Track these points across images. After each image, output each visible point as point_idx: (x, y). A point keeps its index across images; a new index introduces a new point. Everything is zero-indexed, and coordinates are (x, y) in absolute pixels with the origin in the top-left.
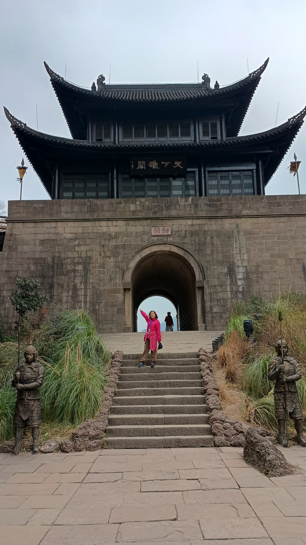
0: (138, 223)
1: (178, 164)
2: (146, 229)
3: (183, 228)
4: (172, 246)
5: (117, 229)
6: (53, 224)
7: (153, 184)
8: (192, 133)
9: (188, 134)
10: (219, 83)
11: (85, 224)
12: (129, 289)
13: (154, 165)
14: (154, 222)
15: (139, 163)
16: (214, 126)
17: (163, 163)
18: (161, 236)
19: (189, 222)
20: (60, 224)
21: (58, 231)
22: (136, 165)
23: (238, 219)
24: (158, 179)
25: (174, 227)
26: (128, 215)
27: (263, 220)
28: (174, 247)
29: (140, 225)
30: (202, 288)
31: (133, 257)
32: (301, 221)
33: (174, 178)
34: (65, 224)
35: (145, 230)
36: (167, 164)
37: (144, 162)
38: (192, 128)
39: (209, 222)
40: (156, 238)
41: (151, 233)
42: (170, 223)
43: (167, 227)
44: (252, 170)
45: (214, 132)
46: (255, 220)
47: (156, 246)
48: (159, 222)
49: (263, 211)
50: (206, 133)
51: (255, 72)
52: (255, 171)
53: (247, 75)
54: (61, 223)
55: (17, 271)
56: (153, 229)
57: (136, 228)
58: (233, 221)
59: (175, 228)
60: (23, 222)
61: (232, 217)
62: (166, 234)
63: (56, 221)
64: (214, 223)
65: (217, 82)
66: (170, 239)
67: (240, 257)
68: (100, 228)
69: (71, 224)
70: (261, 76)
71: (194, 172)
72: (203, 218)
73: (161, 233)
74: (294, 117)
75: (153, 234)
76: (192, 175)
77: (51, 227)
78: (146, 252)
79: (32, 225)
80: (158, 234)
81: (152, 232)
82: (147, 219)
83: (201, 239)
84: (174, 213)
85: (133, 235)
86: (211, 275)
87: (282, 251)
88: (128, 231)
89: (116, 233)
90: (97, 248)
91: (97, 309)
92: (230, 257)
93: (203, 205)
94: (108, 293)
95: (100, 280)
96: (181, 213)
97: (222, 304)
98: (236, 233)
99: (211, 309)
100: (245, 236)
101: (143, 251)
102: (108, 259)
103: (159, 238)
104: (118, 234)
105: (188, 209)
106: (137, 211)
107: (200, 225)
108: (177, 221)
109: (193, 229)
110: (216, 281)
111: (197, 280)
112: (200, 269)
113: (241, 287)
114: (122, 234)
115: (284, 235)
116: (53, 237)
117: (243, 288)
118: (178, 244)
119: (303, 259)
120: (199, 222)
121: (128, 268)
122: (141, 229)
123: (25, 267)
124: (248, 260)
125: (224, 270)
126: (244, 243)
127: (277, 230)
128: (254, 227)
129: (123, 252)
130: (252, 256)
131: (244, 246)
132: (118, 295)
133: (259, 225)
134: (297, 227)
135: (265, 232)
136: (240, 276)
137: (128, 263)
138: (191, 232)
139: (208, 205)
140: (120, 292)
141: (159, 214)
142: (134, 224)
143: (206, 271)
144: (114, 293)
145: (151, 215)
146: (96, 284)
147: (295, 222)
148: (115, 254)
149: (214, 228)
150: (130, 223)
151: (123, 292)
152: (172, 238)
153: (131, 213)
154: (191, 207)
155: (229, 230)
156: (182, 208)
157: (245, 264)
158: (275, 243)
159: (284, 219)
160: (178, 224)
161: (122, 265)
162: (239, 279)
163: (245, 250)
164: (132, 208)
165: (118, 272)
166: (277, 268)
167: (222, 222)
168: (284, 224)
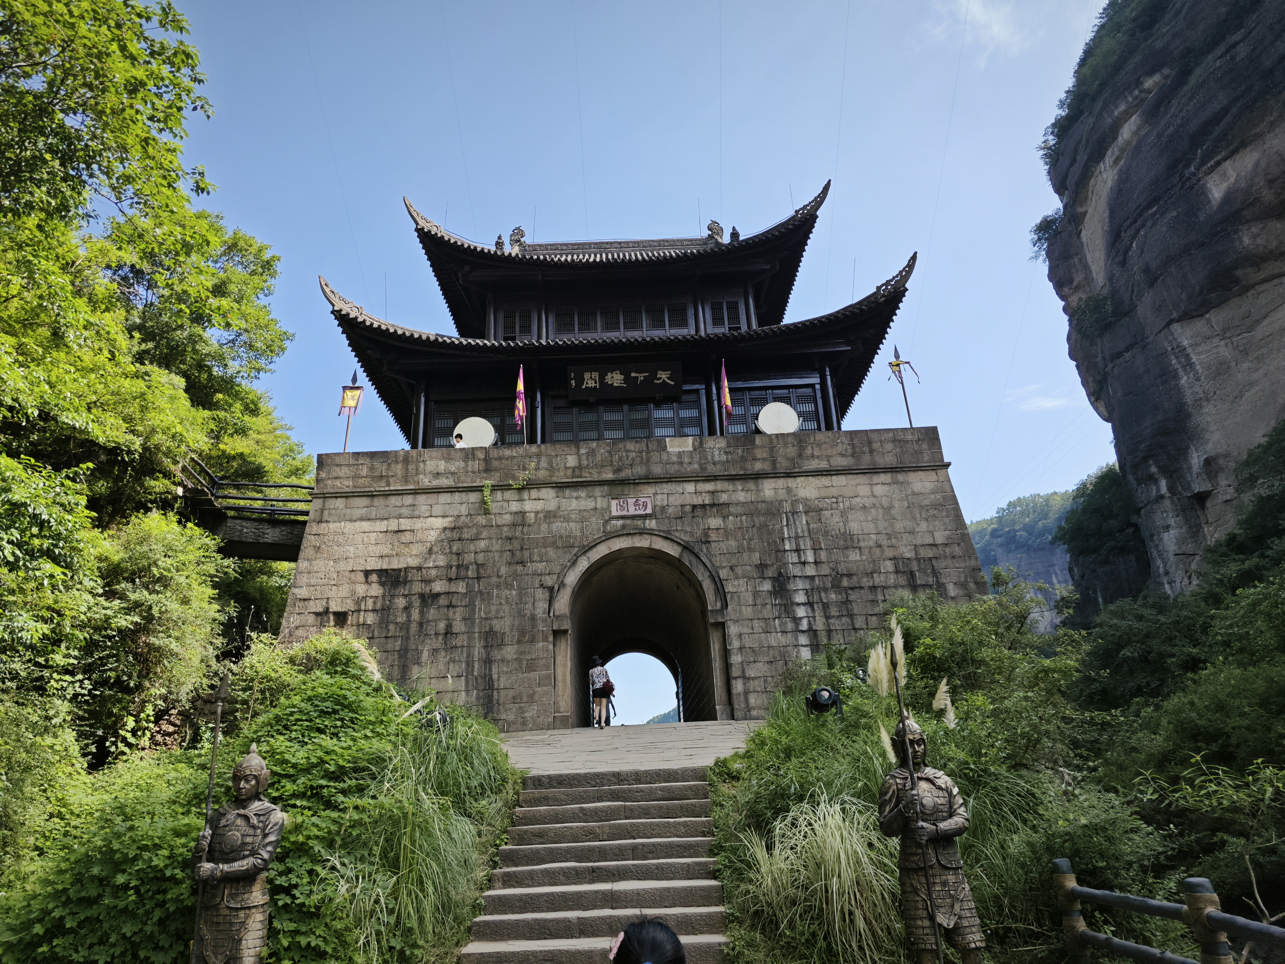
0: (582, 493)
1: (663, 376)
2: (601, 503)
3: (676, 500)
4: (654, 538)
5: (539, 506)
6: (409, 500)
7: (616, 417)
8: (692, 321)
9: (683, 323)
10: (738, 229)
12: (565, 632)
13: (616, 379)
14: (617, 490)
15: (587, 376)
16: (733, 309)
17: (633, 375)
18: (633, 517)
19: (690, 487)
20: (421, 499)
21: (417, 513)
22: (580, 380)
23: (790, 480)
24: (626, 407)
25: (659, 497)
26: (561, 477)
27: (842, 480)
28: (659, 539)
29: (589, 497)
30: (721, 626)
31: (574, 563)
32: (921, 480)
33: (658, 404)
34: (432, 498)
35: (599, 506)
36: (641, 377)
37: (596, 375)
38: (691, 312)
39: (731, 487)
40: (620, 522)
41: (610, 512)
42: (649, 490)
43: (643, 500)
44: (812, 386)
45: (735, 318)
46: (824, 481)
47: (622, 539)
48: (627, 489)
49: (840, 462)
50: (718, 320)
51: (805, 207)
52: (818, 387)
53: (791, 213)
54: (424, 496)
55: (328, 599)
56: (614, 503)
57: (580, 502)
58: (781, 483)
59: (661, 500)
60: (347, 496)
61: (776, 475)
62: (641, 512)
63: (415, 492)
64: (740, 488)
65: (734, 228)
66: (652, 524)
67: (799, 557)
68: (505, 504)
69: (445, 498)
70: (818, 213)
71: (697, 391)
72: (714, 478)
73: (632, 511)
74: (887, 283)
75: (614, 513)
76: (693, 397)
77: (403, 506)
78: (602, 551)
79: (365, 501)
80: (625, 513)
81: (614, 508)
82: (601, 483)
83: (715, 522)
84: (657, 470)
85: (573, 516)
86: (739, 597)
87: (885, 543)
88: (563, 508)
89: (537, 513)
90: (497, 546)
91: (495, 677)
92: (777, 557)
93: (717, 453)
94: (519, 642)
95: (502, 614)
96: (673, 469)
97: (766, 659)
98: (787, 507)
99: (743, 671)
100: (806, 513)
101: (594, 550)
102: (519, 568)
103: (628, 522)
104: (541, 515)
105: (686, 460)
106: (580, 467)
107: (713, 493)
108: (664, 486)
109: (698, 501)
110: (750, 609)
111: (710, 608)
112: (716, 584)
113: (805, 622)
114: (550, 516)
115: (888, 510)
116: (405, 524)
117: (809, 623)
118: (668, 532)
119: (930, 559)
120: (710, 486)
121: (562, 585)
122: (590, 504)
123: (344, 591)
124: (816, 563)
125: (767, 586)
126: (805, 528)
127: (873, 500)
128: (823, 495)
129: (551, 553)
130: (823, 555)
131: (806, 534)
132: (541, 644)
133: (834, 492)
134: (914, 494)
135: (847, 504)
136: (800, 598)
137: (562, 576)
138: (694, 507)
139: (726, 453)
140: (545, 639)
141: (627, 473)
142: (574, 494)
143: (729, 588)
144: (532, 640)
145: (609, 476)
146: (494, 622)
147: (908, 483)
148: (536, 558)
149: (742, 499)
150: (567, 492)
151: (551, 638)
152: (654, 522)
153: (569, 472)
154: (692, 457)
155: (772, 503)
156: (675, 459)
157: (810, 571)
158: (870, 527)
159: (885, 478)
160: (665, 491)
161: (549, 581)
162: (798, 604)
163: (809, 543)
164: (572, 461)
165: (542, 595)
166: (878, 580)
167: (757, 486)
168: (886, 488)
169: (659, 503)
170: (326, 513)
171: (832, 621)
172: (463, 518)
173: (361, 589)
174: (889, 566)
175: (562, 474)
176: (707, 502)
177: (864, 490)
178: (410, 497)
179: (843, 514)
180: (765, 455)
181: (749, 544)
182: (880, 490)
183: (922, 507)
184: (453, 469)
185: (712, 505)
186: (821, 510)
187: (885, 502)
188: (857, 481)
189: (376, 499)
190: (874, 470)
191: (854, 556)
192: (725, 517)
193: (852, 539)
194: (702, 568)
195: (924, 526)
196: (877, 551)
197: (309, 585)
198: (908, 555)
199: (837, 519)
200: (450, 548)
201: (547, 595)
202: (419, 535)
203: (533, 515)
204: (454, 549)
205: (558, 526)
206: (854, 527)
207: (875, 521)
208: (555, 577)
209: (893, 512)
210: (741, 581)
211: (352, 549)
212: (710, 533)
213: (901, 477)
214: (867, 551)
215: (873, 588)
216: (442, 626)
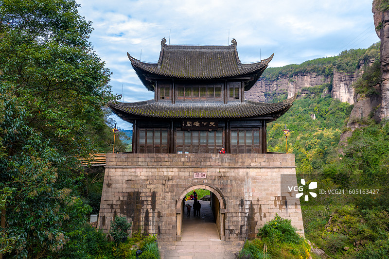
0: (186, 170)
3: (214, 174)
4: (206, 186)
5: (173, 174)
6: (134, 170)
8: (223, 95)
9: (220, 95)
11: (153, 170)
12: (180, 214)
13: (197, 124)
14: (196, 170)
16: (237, 90)
17: (202, 123)
18: (200, 179)
19: (218, 170)
20: (138, 170)
21: (137, 175)
23: (248, 169)
24: (200, 132)
25: (208, 173)
26: (180, 164)
27: (263, 170)
28: (208, 187)
29: (187, 172)
30: (224, 214)
31: (182, 192)
32: (287, 171)
33: (210, 132)
34: (141, 170)
35: (191, 175)
36: (205, 124)
39: (230, 171)
40: (197, 180)
42: (206, 170)
43: (204, 173)
45: (237, 94)
46: (258, 170)
47: (197, 186)
48: (199, 170)
49: (263, 164)
50: (231, 95)
51: (265, 60)
52: (261, 128)
53: (260, 61)
55: (112, 200)
56: (195, 174)
57: (185, 173)
58: (245, 170)
59: (209, 174)
61: (244, 168)
62: (203, 178)
63: (136, 168)
64: (233, 171)
66: (206, 181)
67: (248, 194)
68: (163, 173)
69: (145, 170)
72: (225, 168)
73: (200, 177)
75: (195, 178)
79: (120, 170)
80: (198, 177)
81: (195, 176)
82: (191, 168)
83: (224, 182)
84: (208, 164)
85: (183, 178)
86: (230, 206)
88: (180, 175)
91: (160, 226)
92: (242, 194)
93: (227, 159)
95: (162, 208)
96: (213, 164)
98: (246, 178)
99: (229, 228)
100: (252, 180)
101: (189, 189)
104: (173, 177)
105: (217, 161)
106: (185, 162)
107: (224, 172)
108: (210, 169)
109: (220, 175)
111: (221, 207)
112: (223, 201)
113: (247, 214)
114: (176, 177)
116: (133, 178)
117: (249, 215)
118: (210, 184)
120: (224, 170)
121: (179, 199)
122: (188, 174)
123: (117, 198)
124: (253, 196)
125: (238, 203)
127: (272, 177)
128: (257, 175)
129: (176, 189)
130: (255, 194)
132: (173, 217)
133: (261, 173)
135: (264, 178)
136: (247, 207)
137: (179, 196)
138: (219, 177)
139: (229, 159)
140: (174, 215)
142: (183, 171)
143: (227, 202)
144: (170, 216)
146: (160, 210)
148: (172, 191)
149: (233, 175)
150: (181, 170)
151: (176, 215)
153: (182, 163)
154: (219, 160)
155: (242, 176)
156: (214, 160)
157: (251, 199)
159: (277, 170)
160: (210, 171)
162: (246, 209)
163: (251, 190)
164: (183, 160)
166: (270, 202)
167: (238, 171)
169: (208, 175)
170: (110, 173)
171: (255, 214)
172: (150, 177)
173: (121, 198)
176: (222, 175)
177: (269, 174)
179: (263, 181)
180: (241, 161)
181: (234, 189)
182: (274, 174)
185: (224, 176)
186: (256, 180)
188: (268, 171)
189: (124, 169)
190: (274, 168)
192: (227, 180)
194: (219, 196)
197: (107, 196)
198: (279, 195)
201: (175, 202)
202: (137, 182)
203: (171, 177)
205: (178, 181)
208: (177, 197)
211: (118, 185)
212: (223, 185)
213: (281, 170)
215: (268, 205)
216: (145, 210)
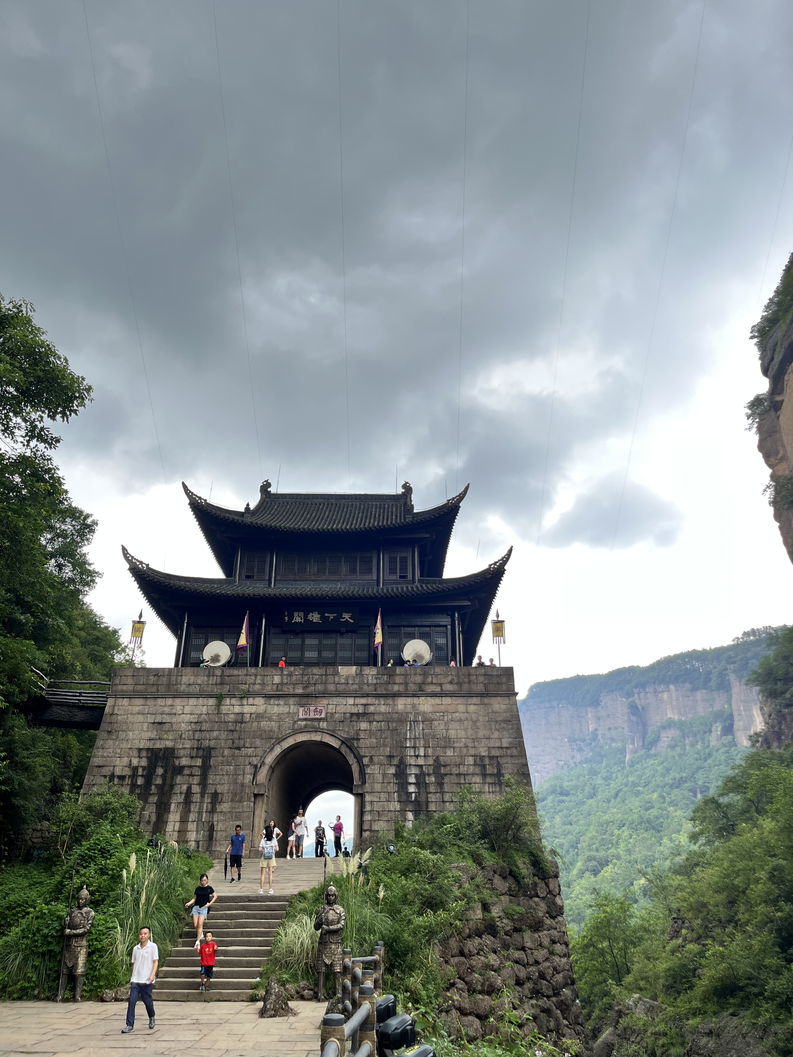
0: (282, 701)
1: (346, 616)
2: (293, 709)
3: (341, 709)
4: (324, 734)
5: (253, 709)
6: (169, 701)
7: (315, 642)
8: (375, 570)
12: (262, 795)
13: (315, 617)
14: (304, 701)
15: (296, 614)
16: (404, 561)
17: (326, 615)
18: (312, 720)
19: (351, 701)
20: (178, 701)
21: (174, 711)
22: (291, 617)
23: (415, 699)
24: (321, 636)
25: (330, 707)
26: (269, 689)
27: (447, 701)
28: (328, 736)
29: (285, 704)
30: (361, 796)
31: (272, 749)
32: (499, 703)
33: (342, 635)
34: (185, 701)
35: (291, 711)
36: (332, 616)
37: (302, 614)
38: (375, 563)
39: (377, 702)
40: (304, 723)
41: (298, 715)
42: (325, 701)
43: (320, 708)
44: (445, 627)
45: (403, 570)
46: (437, 700)
47: (304, 734)
48: (310, 700)
49: (448, 687)
50: (392, 571)
51: (454, 498)
52: (449, 627)
53: (445, 501)
54: (180, 699)
55: (114, 766)
56: (301, 709)
57: (280, 708)
58: (409, 700)
59: (331, 709)
61: (407, 695)
62: (318, 717)
63: (174, 696)
64: (383, 702)
66: (324, 725)
67: (415, 752)
68: (231, 707)
69: (193, 701)
70: (461, 504)
71: (369, 627)
72: (367, 696)
73: (312, 716)
74: (495, 564)
75: (301, 716)
76: (366, 630)
77: (165, 705)
78: (290, 742)
79: (141, 701)
80: (307, 716)
81: (301, 713)
82: (294, 696)
83: (364, 725)
84: (331, 688)
85: (274, 718)
86: (374, 777)
87: (470, 745)
88: (268, 712)
89: (251, 714)
90: (223, 735)
91: (215, 823)
92: (401, 751)
93: (370, 678)
94: (232, 801)
95: (223, 782)
96: (341, 688)
97: (386, 819)
98: (412, 717)
99: (371, 826)
100: (423, 722)
101: (285, 741)
102: (237, 751)
103: (309, 723)
104: (253, 716)
105: (350, 682)
106: (282, 684)
107: (365, 705)
108: (335, 699)
109: (355, 710)
110: (379, 785)
111: (355, 783)
112: (360, 767)
113: (413, 795)
114: (259, 717)
115: (475, 722)
116: (167, 719)
117: (416, 797)
118: (334, 731)
119: (497, 757)
120: (363, 701)
121: (263, 763)
122: (286, 709)
123: (126, 760)
124: (425, 756)
125: (392, 770)
126: (421, 732)
127: (466, 715)
128: (436, 710)
129: (258, 742)
130: (430, 751)
131: (421, 736)
132: (245, 803)
133: (443, 708)
134: (493, 712)
135: (450, 717)
136: (412, 779)
137: (263, 757)
138: (352, 714)
139: (376, 678)
140: (249, 800)
141: (311, 689)
142: (276, 702)
143: (368, 771)
144: (241, 801)
145: (300, 691)
146: (218, 786)
147: (491, 705)
148: (248, 745)
149: (383, 711)
150: (272, 701)
151: (253, 799)
152: (325, 723)
153: (275, 687)
154: (354, 680)
155: (402, 714)
156: (343, 681)
157: (421, 761)
158: (462, 733)
159: (476, 700)
160: (335, 703)
161: (255, 761)
162: (411, 784)
163: (422, 742)
164: (277, 680)
165: (249, 769)
166: (463, 769)
167: (394, 702)
168: (476, 707)
169: (329, 711)
170: (116, 708)
171: (430, 795)
172: (204, 716)
173: (135, 762)
174: (471, 760)
175: (270, 688)
176: (360, 711)
177: (461, 708)
178: (170, 699)
179: (447, 723)
180: (401, 681)
181: (384, 741)
182: (472, 708)
183: (497, 722)
184: (199, 682)
185: (364, 714)
186: (433, 720)
187: (474, 716)
188: (458, 702)
189: (148, 700)
190: (469, 695)
191: (450, 753)
192: (370, 722)
193: (450, 741)
194: (352, 756)
195: (496, 734)
196: (465, 750)
197: (103, 756)
198: (483, 754)
199: (442, 727)
200: (194, 735)
201: (253, 770)
202: (175, 727)
203: (248, 715)
204: (196, 737)
205: (264, 724)
206: (452, 733)
207: (466, 730)
208: (259, 758)
209: (478, 724)
210: (376, 766)
211: (131, 733)
212: (360, 732)
213: (486, 700)
214: (458, 749)
215: (459, 775)
216: (185, 787)
